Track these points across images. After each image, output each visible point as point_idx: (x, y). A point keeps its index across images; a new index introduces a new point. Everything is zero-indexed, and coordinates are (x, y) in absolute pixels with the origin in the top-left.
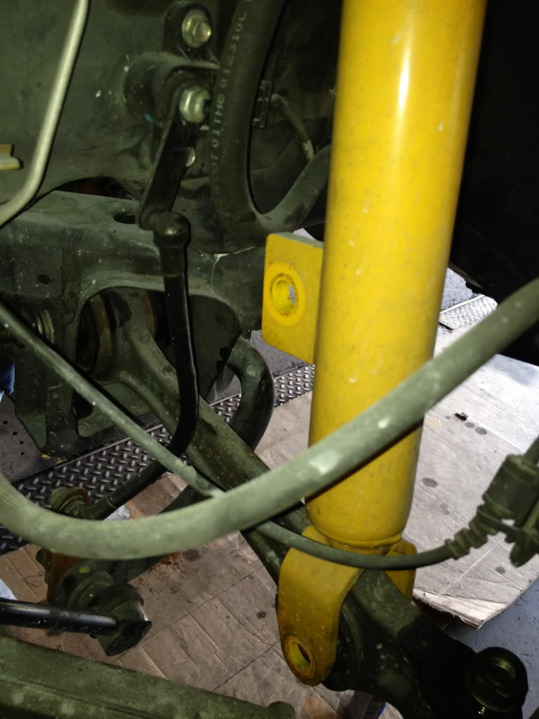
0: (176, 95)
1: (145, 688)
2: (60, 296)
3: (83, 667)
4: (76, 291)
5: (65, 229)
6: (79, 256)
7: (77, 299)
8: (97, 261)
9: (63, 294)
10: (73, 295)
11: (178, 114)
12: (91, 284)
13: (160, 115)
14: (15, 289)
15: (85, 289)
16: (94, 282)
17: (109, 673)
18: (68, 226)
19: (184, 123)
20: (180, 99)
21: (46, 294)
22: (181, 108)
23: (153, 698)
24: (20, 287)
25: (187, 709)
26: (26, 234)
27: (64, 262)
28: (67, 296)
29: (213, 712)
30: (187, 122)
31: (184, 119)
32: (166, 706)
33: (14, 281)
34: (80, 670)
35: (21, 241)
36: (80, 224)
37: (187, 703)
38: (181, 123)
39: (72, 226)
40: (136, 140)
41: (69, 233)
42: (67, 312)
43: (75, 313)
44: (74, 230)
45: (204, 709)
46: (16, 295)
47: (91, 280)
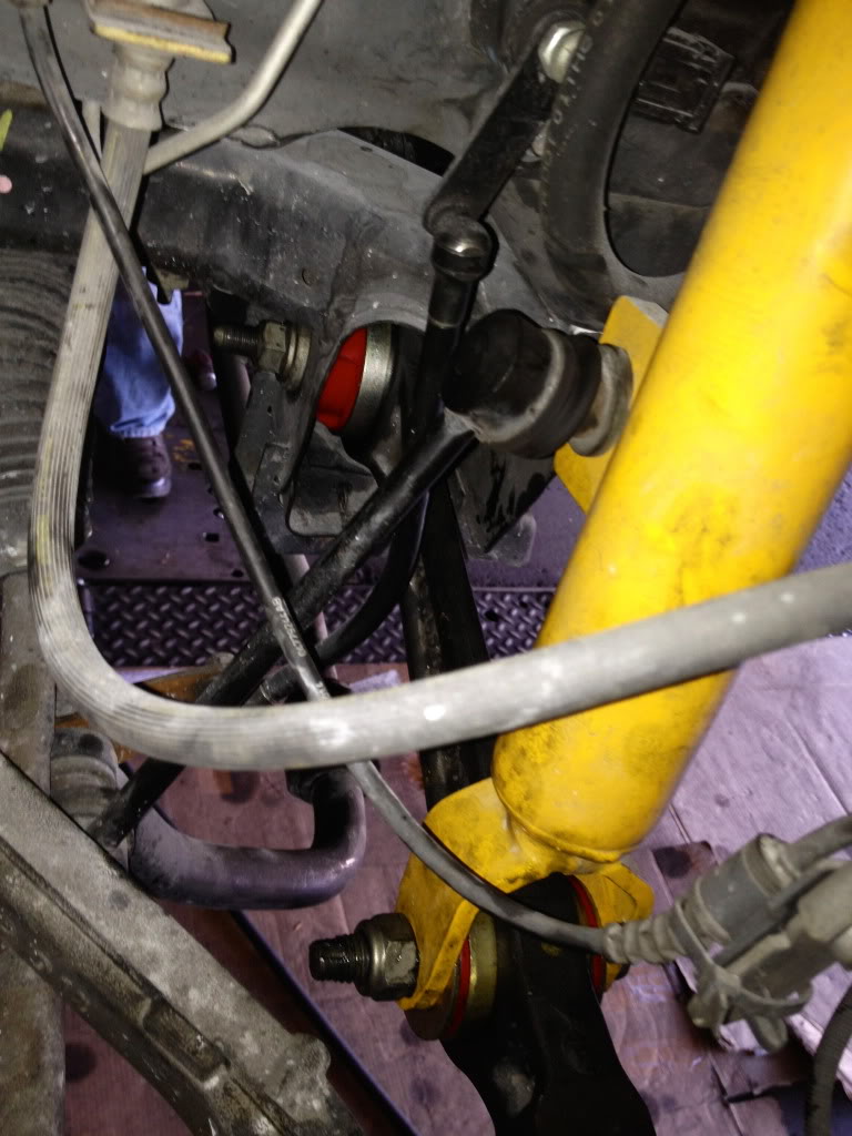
0: (539, 27)
1: (136, 914)
2: (323, 311)
3: (69, 841)
4: (345, 310)
5: (363, 209)
6: (367, 258)
7: (344, 322)
8: (390, 275)
9: (327, 310)
10: (340, 315)
11: (534, 58)
12: (370, 307)
13: (507, 52)
14: (265, 276)
15: (360, 312)
16: (375, 305)
17: (99, 867)
18: (369, 207)
19: (542, 78)
20: (544, 36)
21: (304, 300)
22: (540, 51)
23: (139, 933)
24: (271, 276)
25: (176, 972)
26: (305, 199)
27: (343, 259)
28: (332, 314)
29: (209, 997)
30: (547, 79)
31: (543, 71)
32: (149, 954)
33: (267, 262)
34: (63, 843)
35: (293, 208)
36: (390, 209)
37: (181, 966)
38: (535, 77)
39: (376, 210)
40: (473, 89)
41: (365, 218)
42: (327, 339)
43: (335, 342)
44: (375, 215)
45: (200, 987)
46: (263, 287)
47: (371, 302)
